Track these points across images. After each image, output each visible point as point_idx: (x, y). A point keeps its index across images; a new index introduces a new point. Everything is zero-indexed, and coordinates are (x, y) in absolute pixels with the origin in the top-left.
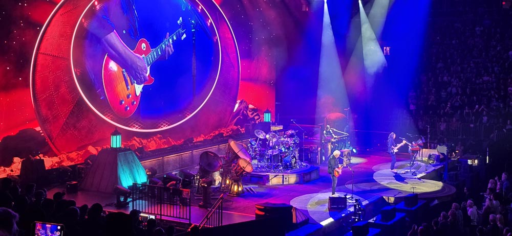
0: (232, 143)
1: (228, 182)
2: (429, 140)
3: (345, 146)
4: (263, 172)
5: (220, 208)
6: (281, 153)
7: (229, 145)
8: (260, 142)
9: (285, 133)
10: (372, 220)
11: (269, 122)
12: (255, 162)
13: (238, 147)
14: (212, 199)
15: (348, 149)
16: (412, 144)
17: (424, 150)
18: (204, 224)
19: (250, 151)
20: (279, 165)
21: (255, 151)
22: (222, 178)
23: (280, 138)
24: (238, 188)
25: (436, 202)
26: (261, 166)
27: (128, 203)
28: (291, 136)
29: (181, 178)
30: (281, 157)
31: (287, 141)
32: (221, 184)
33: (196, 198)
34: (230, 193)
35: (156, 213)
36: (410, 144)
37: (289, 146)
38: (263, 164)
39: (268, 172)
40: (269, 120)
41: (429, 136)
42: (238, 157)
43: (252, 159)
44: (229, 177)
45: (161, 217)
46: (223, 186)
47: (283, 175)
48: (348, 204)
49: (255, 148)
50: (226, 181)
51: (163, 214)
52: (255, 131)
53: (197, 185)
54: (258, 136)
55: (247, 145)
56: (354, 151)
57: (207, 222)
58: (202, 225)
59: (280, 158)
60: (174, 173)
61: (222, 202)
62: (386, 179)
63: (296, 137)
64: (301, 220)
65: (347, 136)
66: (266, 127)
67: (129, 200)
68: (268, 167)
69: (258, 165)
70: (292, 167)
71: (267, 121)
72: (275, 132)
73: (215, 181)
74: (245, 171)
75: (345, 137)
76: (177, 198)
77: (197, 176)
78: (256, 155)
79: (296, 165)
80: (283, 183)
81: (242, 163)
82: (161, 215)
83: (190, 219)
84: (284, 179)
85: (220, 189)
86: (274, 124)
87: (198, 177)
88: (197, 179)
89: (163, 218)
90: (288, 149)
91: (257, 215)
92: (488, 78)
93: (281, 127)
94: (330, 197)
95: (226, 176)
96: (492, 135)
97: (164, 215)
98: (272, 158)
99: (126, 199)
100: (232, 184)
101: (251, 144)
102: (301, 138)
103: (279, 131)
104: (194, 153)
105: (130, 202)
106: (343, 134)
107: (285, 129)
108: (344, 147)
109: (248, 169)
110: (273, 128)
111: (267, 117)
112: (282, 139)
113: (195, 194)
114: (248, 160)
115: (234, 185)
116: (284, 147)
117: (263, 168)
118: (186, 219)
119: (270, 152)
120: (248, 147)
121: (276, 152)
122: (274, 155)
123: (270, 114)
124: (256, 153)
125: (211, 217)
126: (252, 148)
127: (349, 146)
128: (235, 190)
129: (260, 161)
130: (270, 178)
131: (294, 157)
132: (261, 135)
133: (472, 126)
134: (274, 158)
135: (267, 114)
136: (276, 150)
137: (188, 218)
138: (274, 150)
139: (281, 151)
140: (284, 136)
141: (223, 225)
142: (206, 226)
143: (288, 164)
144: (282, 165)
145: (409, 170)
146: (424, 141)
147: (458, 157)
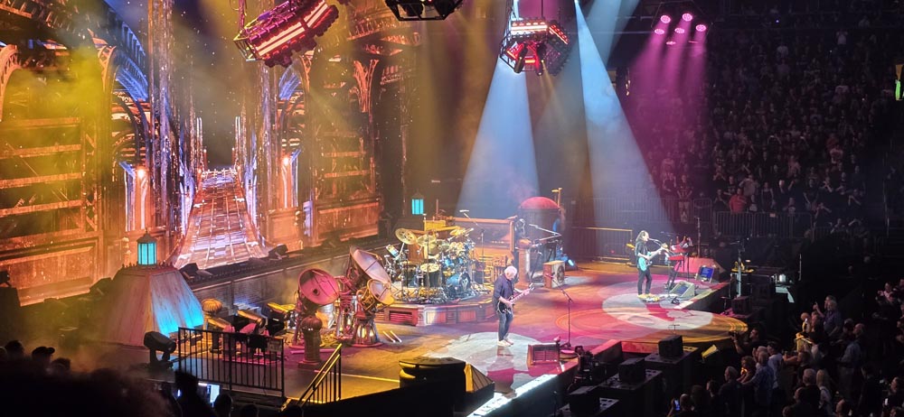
0: (356, 254)
1: (349, 322)
2: (699, 241)
3: (555, 254)
4: (412, 303)
5: (337, 370)
6: (442, 269)
7: (351, 257)
8: (406, 251)
9: (448, 233)
10: (604, 383)
11: (420, 217)
12: (398, 285)
13: (368, 262)
14: (323, 353)
15: (560, 259)
17: (691, 259)
18: (309, 399)
19: (388, 267)
20: (439, 292)
21: (397, 267)
22: (340, 316)
23: (441, 243)
24: (368, 332)
26: (408, 293)
27: (171, 364)
28: (461, 240)
30: (443, 276)
31: (453, 248)
33: (293, 352)
34: (354, 342)
35: (222, 380)
37: (457, 258)
38: (412, 290)
39: (420, 304)
40: (422, 212)
41: (699, 235)
42: (366, 278)
43: (393, 280)
44: (351, 314)
45: (231, 387)
46: (341, 329)
47: (447, 308)
48: (562, 356)
49: (397, 261)
50: (345, 321)
51: (234, 381)
52: (397, 232)
53: (294, 328)
54: (402, 240)
55: (383, 257)
56: (571, 263)
57: (313, 393)
58: (304, 400)
59: (441, 278)
60: (252, 308)
61: (340, 359)
62: (627, 311)
63: (469, 240)
64: (481, 387)
65: (557, 238)
66: (416, 224)
67: (173, 357)
69: (402, 291)
70: (462, 294)
71: (417, 213)
72: (432, 232)
73: (326, 322)
74: (380, 303)
75: (555, 238)
78: (398, 274)
79: (469, 289)
80: (448, 322)
81: (374, 289)
82: (231, 384)
83: (282, 390)
84: (450, 316)
85: (336, 335)
86: (429, 218)
87: (296, 315)
88: (295, 318)
89: (235, 389)
90: (456, 261)
91: (403, 380)
92: (798, 133)
93: (442, 224)
94: (529, 346)
96: (807, 233)
97: (236, 384)
98: (427, 278)
99: (166, 356)
100: (357, 326)
101: (389, 253)
104: (287, 272)
105: (174, 361)
106: (551, 234)
109: (386, 299)
110: (428, 225)
111: (418, 207)
112: (444, 245)
113: (290, 345)
114: (386, 282)
115: (361, 329)
116: (448, 258)
117: (412, 296)
118: (277, 390)
119: (424, 268)
120: (384, 259)
121: (434, 268)
122: (430, 274)
123: (422, 201)
124: (398, 270)
125: (320, 387)
126: (392, 261)
127: (562, 256)
128: (363, 336)
129: (406, 284)
130: (424, 314)
131: (466, 275)
132: (407, 238)
133: (772, 215)
134: (430, 279)
135: (417, 201)
136: (435, 265)
137: (280, 387)
138: (431, 264)
139: (444, 265)
140: (449, 239)
141: (342, 398)
142: (312, 401)
143: (456, 288)
144: (445, 291)
145: (666, 296)
146: (691, 244)
147: (750, 271)
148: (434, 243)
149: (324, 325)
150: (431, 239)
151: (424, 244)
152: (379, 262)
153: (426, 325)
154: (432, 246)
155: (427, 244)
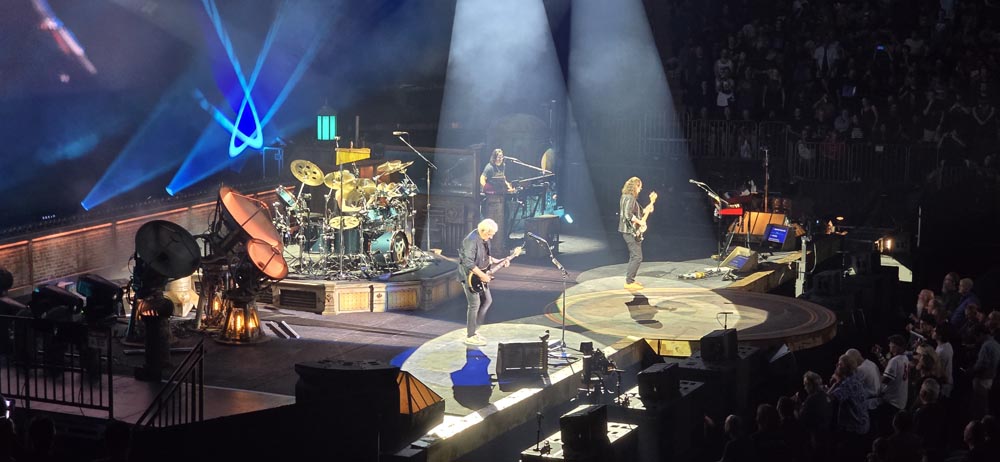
0: (228, 199)
1: (216, 306)
2: (766, 187)
3: (544, 201)
4: (316, 278)
5: (197, 378)
6: (364, 225)
7: (220, 202)
8: (307, 195)
9: (375, 169)
11: (331, 144)
12: (293, 251)
13: (246, 211)
14: (174, 353)
15: (552, 213)
16: (721, 196)
17: (754, 215)
18: (152, 421)
19: (279, 222)
20: (358, 261)
21: (292, 221)
22: (202, 296)
23: (362, 184)
24: (246, 321)
25: (784, 350)
26: (311, 262)
28: (396, 177)
29: (84, 298)
30: (366, 236)
31: (382, 192)
32: (197, 310)
33: (126, 351)
34: (223, 337)
35: (13, 392)
36: (717, 198)
37: (388, 208)
38: (316, 257)
39: (329, 279)
40: (333, 136)
41: (768, 177)
42: (244, 238)
43: (286, 242)
44: (219, 294)
45: (28, 404)
46: (204, 317)
47: (371, 287)
48: (551, 361)
49: (293, 212)
50: (210, 305)
51: (32, 394)
52: (293, 165)
53: (129, 315)
54: (301, 178)
55: (270, 204)
56: (569, 219)
58: (144, 423)
59: (362, 239)
60: (62, 284)
61: (200, 362)
63: (406, 180)
64: (423, 406)
65: (549, 179)
66: (325, 158)
68: (328, 265)
69: (300, 259)
70: (395, 266)
71: (326, 137)
72: (348, 166)
73: (180, 305)
74: (264, 275)
75: (544, 179)
76: (71, 353)
77: (129, 291)
78: (295, 233)
79: (406, 258)
80: (372, 309)
81: (257, 254)
82: (28, 398)
83: (110, 409)
84: (375, 298)
85: (195, 326)
86: (344, 145)
87: (132, 295)
88: (129, 299)
89: (34, 405)
90: (386, 212)
91: (300, 393)
93: (364, 154)
94: (500, 345)
95: (212, 288)
96: (931, 176)
97: (36, 399)
98: (340, 239)
100: (229, 311)
101: (281, 199)
102: (421, 184)
103: (361, 164)
104: (119, 228)
106: (539, 173)
107: (376, 159)
108: (539, 208)
109: (274, 270)
110: (343, 156)
111: (327, 128)
112: (369, 187)
113: (123, 341)
114: (274, 244)
115: (235, 317)
116: (374, 208)
117: (317, 266)
118: (100, 407)
119: (335, 223)
120: (272, 209)
121: (351, 223)
122: (346, 232)
123: (333, 119)
124: (295, 228)
125: (171, 402)
126: (284, 212)
127: (555, 208)
128: (239, 327)
129: (307, 247)
130: (335, 296)
131: (402, 235)
132: (310, 176)
133: (879, 149)
134: (346, 240)
135: (326, 119)
136: (353, 218)
137: (106, 404)
138: (345, 217)
139: (366, 218)
140: (375, 179)
141: (205, 418)
142: (157, 425)
143: (385, 255)
144: (369, 260)
145: (715, 269)
146: (754, 190)
147: (843, 234)
148: (351, 183)
149: (176, 310)
150: (347, 178)
151: (334, 186)
152: (265, 212)
153: (338, 312)
154: (348, 189)
155: (341, 185)
